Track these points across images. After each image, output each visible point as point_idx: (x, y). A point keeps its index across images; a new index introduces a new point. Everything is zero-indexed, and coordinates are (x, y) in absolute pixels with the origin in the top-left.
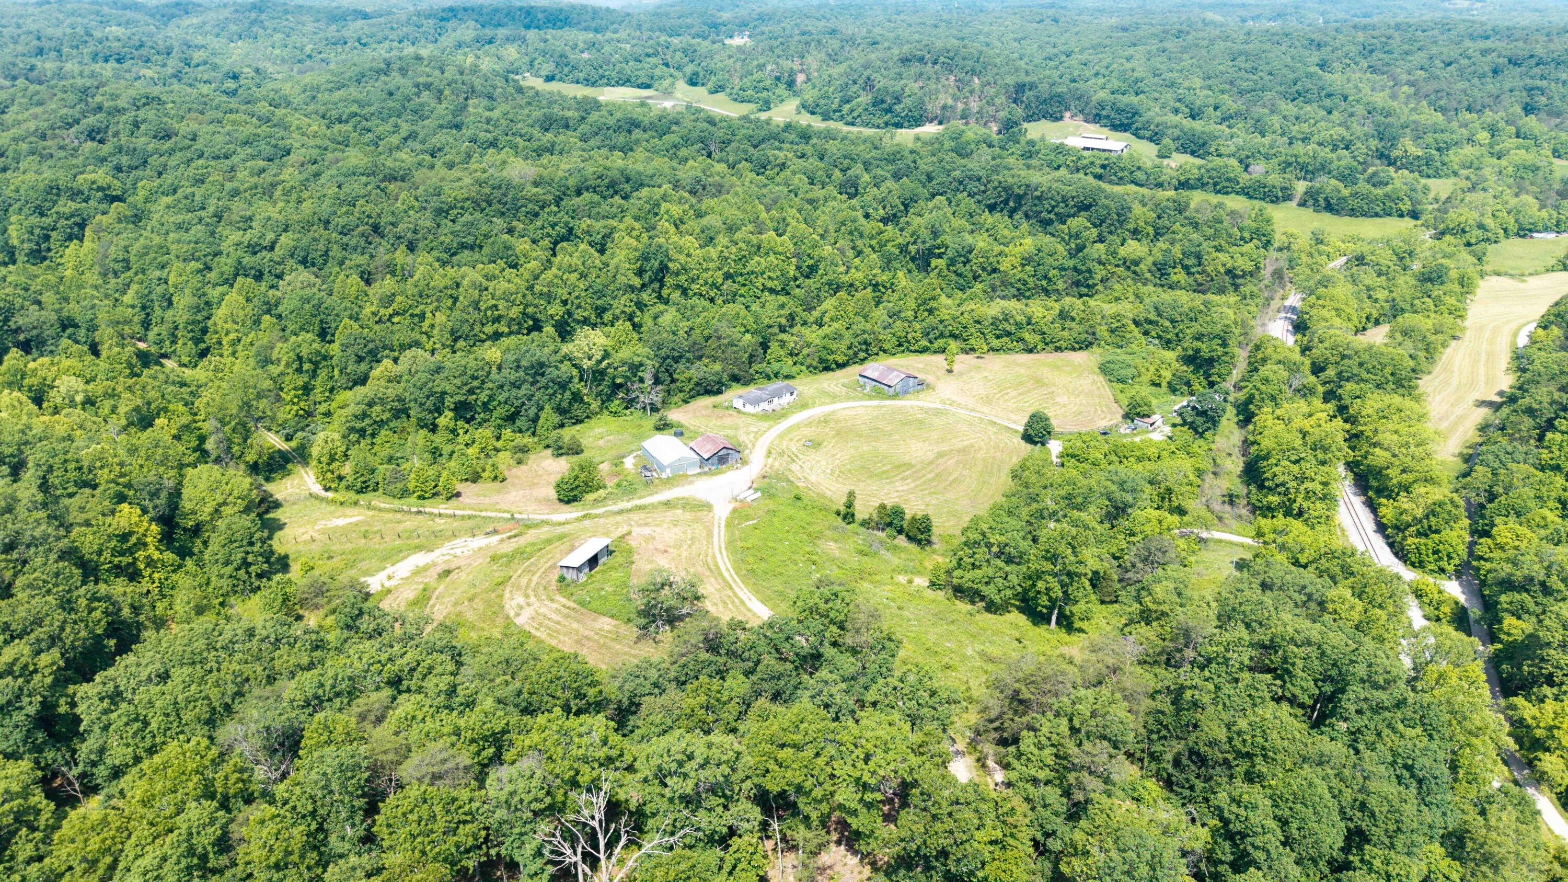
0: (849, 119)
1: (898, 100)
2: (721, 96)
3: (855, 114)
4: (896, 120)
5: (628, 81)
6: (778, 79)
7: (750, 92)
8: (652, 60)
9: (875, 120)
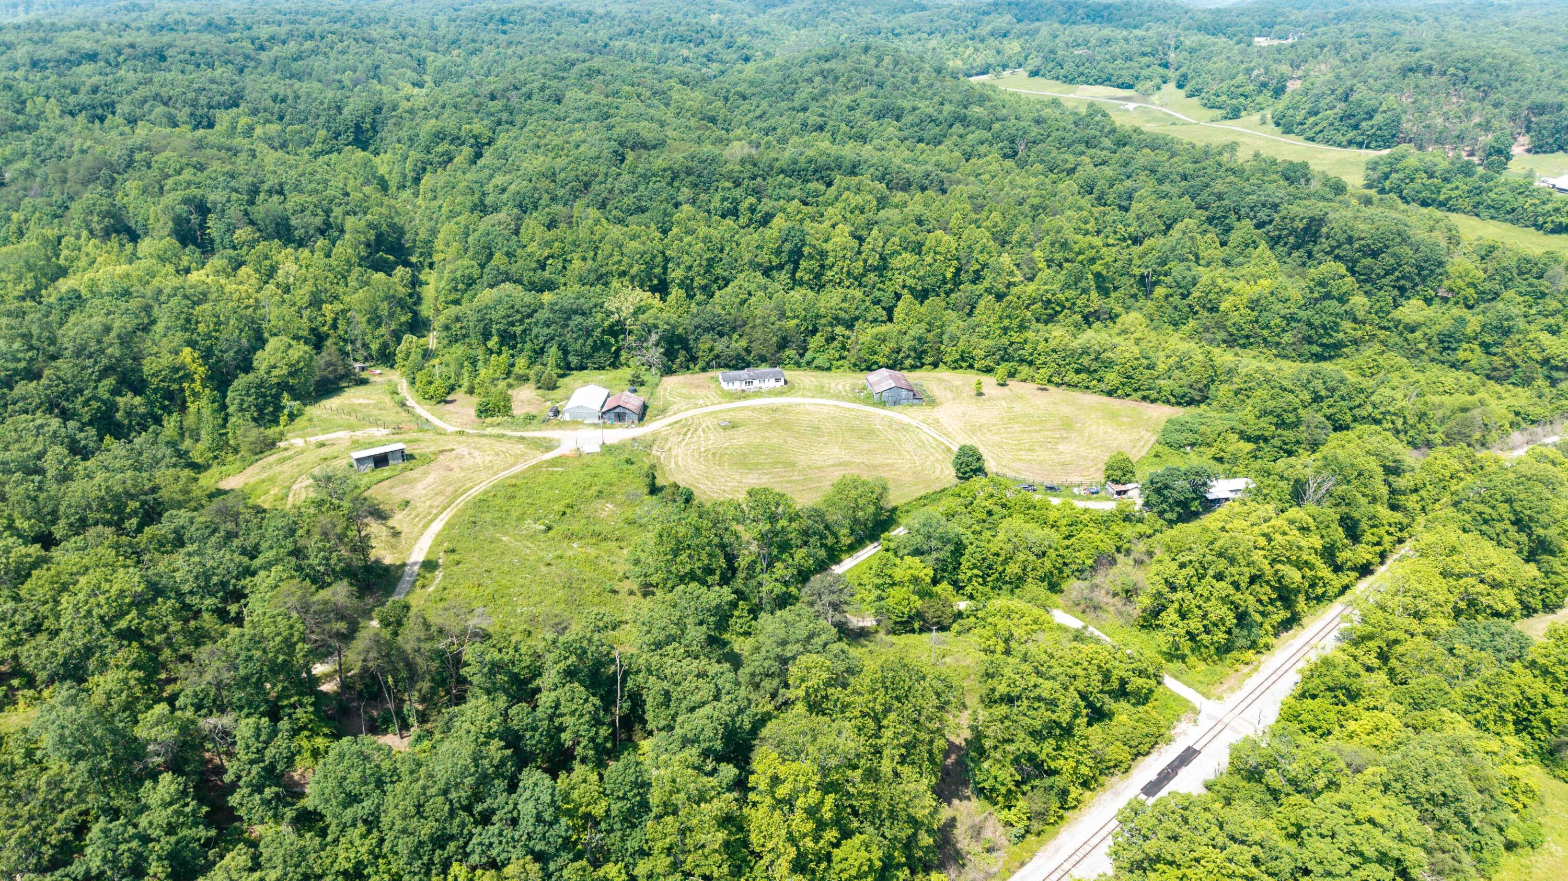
0: (1311, 134)
1: (1370, 115)
2: (1195, 101)
3: (1318, 129)
4: (1359, 139)
5: (1109, 79)
6: (1264, 85)
7: (1224, 97)
8: (1145, 60)
9: (1339, 138)
